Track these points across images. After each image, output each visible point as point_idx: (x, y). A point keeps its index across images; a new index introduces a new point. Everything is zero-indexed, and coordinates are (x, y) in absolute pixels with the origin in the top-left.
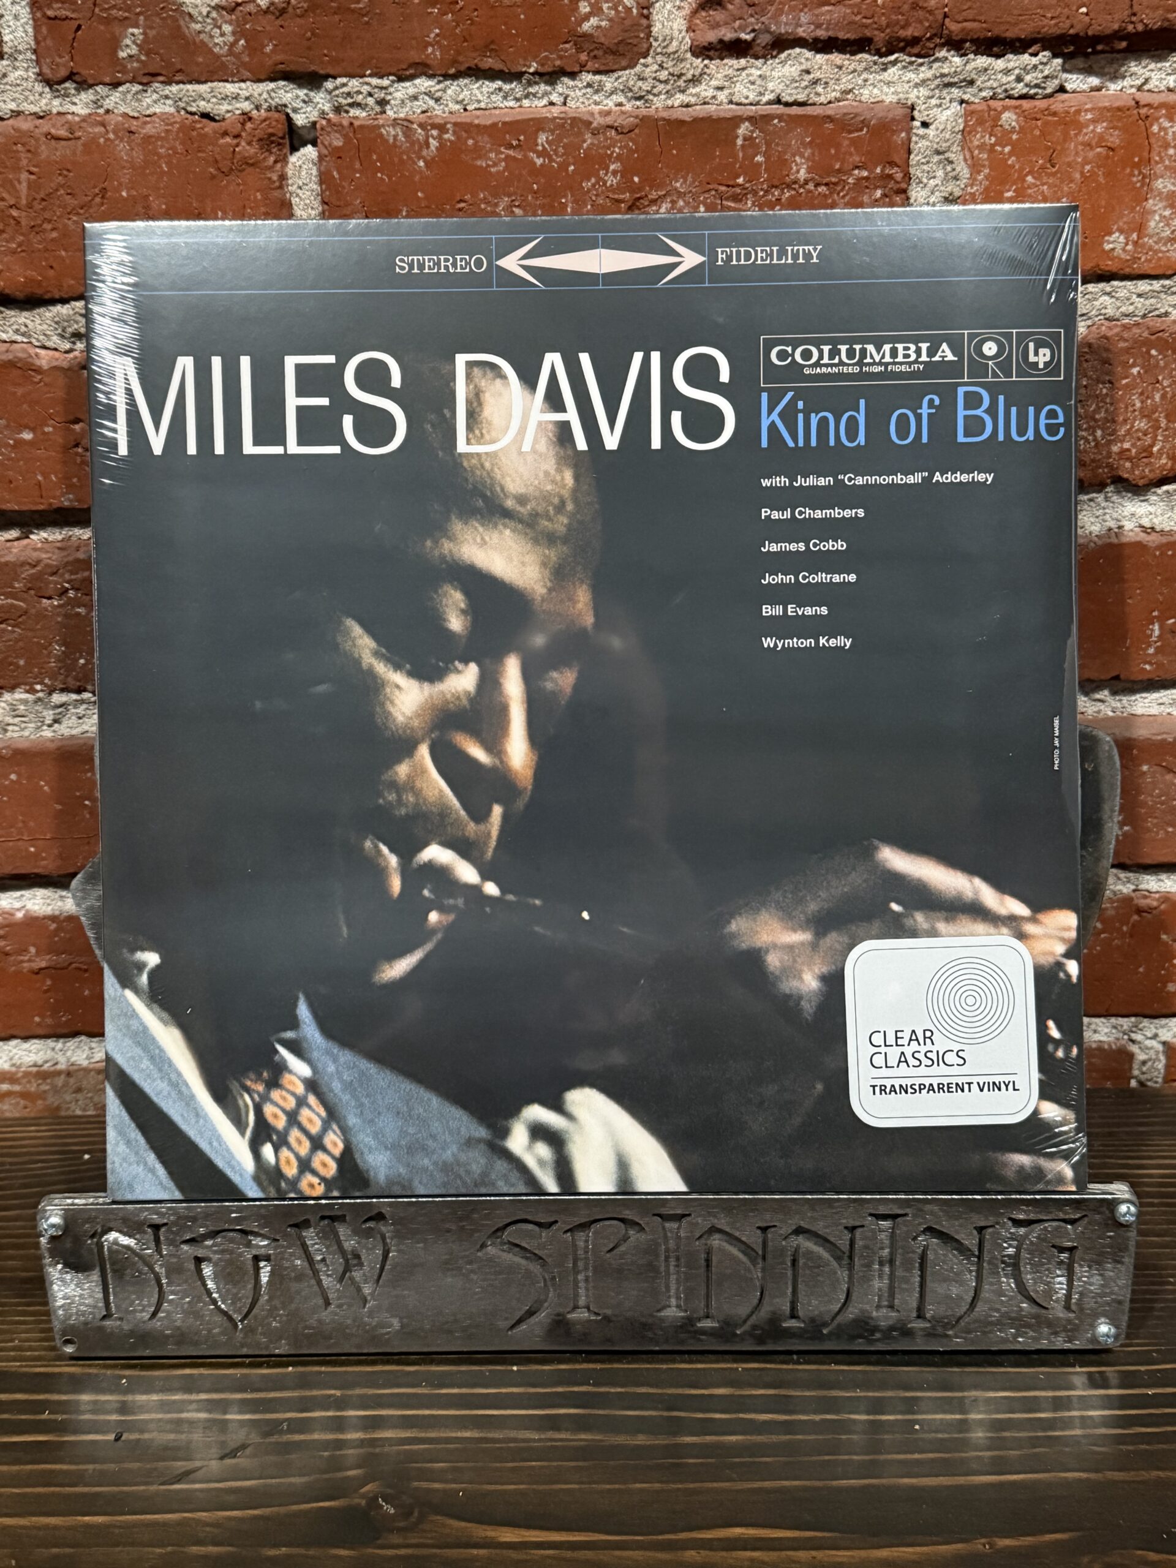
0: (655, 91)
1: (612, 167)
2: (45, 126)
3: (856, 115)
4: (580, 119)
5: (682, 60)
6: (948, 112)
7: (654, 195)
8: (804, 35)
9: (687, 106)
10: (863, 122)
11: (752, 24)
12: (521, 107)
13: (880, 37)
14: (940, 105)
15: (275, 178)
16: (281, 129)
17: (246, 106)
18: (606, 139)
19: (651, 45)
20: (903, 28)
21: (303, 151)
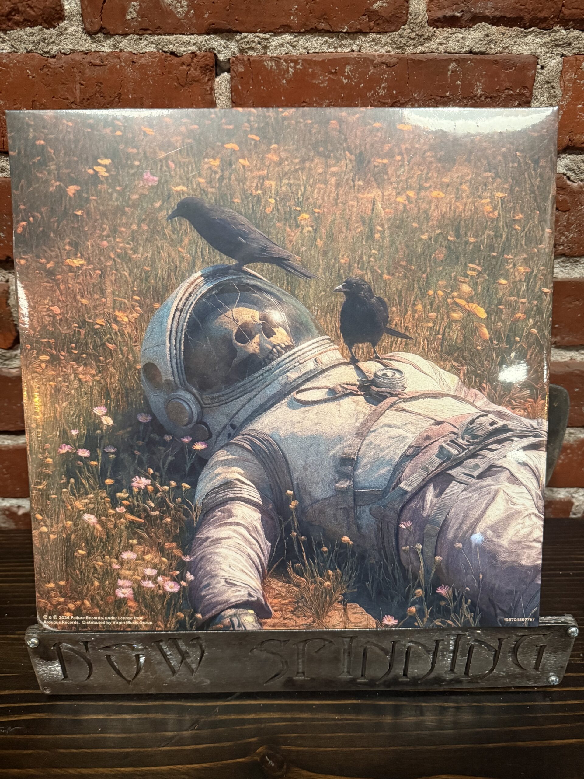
0: (408, 44)
1: (383, 85)
2: (88, 58)
3: (510, 60)
4: (369, 59)
5: (424, 27)
6: (555, 61)
7: (403, 101)
8: (488, 14)
9: (423, 53)
10: (513, 64)
11: (462, 7)
12: (336, 52)
13: (527, 17)
14: (550, 57)
15: (208, 89)
16: (211, 62)
17: (194, 48)
18: (380, 70)
19: (408, 18)
20: (540, 11)
21: (222, 75)
